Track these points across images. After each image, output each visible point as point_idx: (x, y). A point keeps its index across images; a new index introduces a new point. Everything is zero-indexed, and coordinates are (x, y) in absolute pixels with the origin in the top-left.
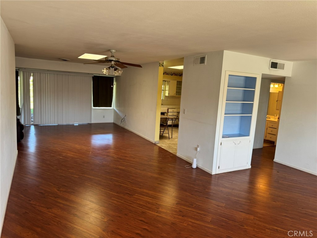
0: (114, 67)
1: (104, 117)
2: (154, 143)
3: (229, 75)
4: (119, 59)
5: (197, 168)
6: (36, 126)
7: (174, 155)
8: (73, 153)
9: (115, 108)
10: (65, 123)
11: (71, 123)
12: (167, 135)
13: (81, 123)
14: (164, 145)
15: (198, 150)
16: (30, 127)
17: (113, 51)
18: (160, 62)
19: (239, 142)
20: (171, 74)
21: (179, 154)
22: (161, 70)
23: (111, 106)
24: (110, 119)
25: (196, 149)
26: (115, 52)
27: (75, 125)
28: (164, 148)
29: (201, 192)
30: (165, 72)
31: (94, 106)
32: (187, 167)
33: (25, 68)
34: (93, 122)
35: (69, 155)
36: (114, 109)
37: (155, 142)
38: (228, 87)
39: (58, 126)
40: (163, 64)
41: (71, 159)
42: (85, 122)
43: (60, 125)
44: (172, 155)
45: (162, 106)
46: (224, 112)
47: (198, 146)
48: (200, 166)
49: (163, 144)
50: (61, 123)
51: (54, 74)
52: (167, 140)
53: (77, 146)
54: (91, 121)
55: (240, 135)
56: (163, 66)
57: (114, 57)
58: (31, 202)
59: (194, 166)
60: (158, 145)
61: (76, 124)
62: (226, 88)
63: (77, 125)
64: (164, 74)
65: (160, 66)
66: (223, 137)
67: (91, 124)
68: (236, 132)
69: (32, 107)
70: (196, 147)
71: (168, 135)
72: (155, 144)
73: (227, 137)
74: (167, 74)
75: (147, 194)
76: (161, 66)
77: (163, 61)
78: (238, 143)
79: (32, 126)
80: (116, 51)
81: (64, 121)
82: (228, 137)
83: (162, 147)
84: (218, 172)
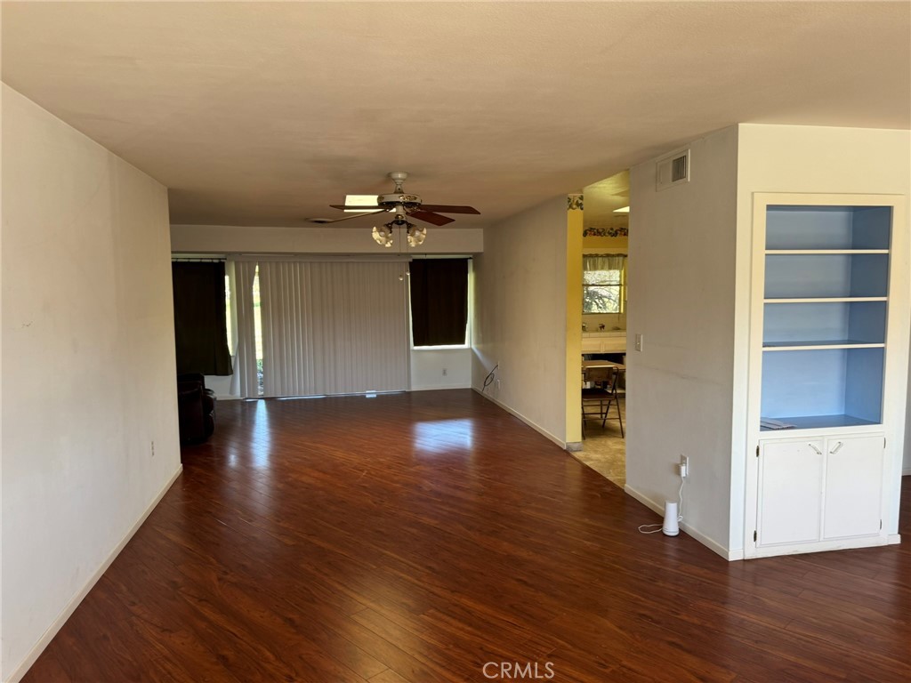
0: (403, 222)
1: (445, 373)
2: (565, 448)
3: (770, 208)
4: (415, 198)
5: (682, 534)
6: (270, 401)
7: (619, 488)
8: (316, 474)
9: (473, 347)
10: (342, 393)
11: (358, 393)
12: (616, 424)
13: (383, 392)
14: (596, 455)
15: (683, 474)
16: (254, 403)
17: (400, 176)
18: (571, 195)
19: (834, 445)
20: (610, 233)
21: (631, 488)
22: (575, 219)
23: (462, 341)
24: (463, 380)
25: (678, 472)
26: (404, 180)
27: (368, 396)
28: (592, 467)
29: (658, 622)
30: (591, 229)
31: (416, 344)
32: (644, 529)
33: (240, 253)
34: (414, 388)
35: (304, 479)
36: (471, 349)
37: (568, 447)
38: (767, 249)
39: (327, 401)
40: (580, 201)
41: (303, 489)
42: (395, 388)
43: (331, 398)
44: (608, 489)
45: (585, 334)
46: (758, 338)
47: (683, 459)
48: (693, 529)
49: (596, 452)
50: (332, 392)
51: (311, 262)
52: (616, 440)
53: (340, 455)
54: (409, 385)
55: (847, 420)
56: (579, 205)
57: (402, 192)
58: (134, 609)
59: (671, 528)
60: (578, 455)
61: (371, 394)
62: (761, 252)
63: (375, 396)
64: (585, 234)
65: (571, 207)
66: (764, 428)
67: (409, 393)
68: (833, 408)
69: (259, 355)
70: (679, 462)
71: (618, 424)
72: (566, 453)
73: (783, 429)
74: (598, 233)
75: (469, 612)
76: (574, 206)
77: (581, 191)
78: (830, 450)
79: (260, 401)
80: (409, 174)
81: (340, 389)
82: (788, 428)
83: (588, 463)
84: (753, 552)
